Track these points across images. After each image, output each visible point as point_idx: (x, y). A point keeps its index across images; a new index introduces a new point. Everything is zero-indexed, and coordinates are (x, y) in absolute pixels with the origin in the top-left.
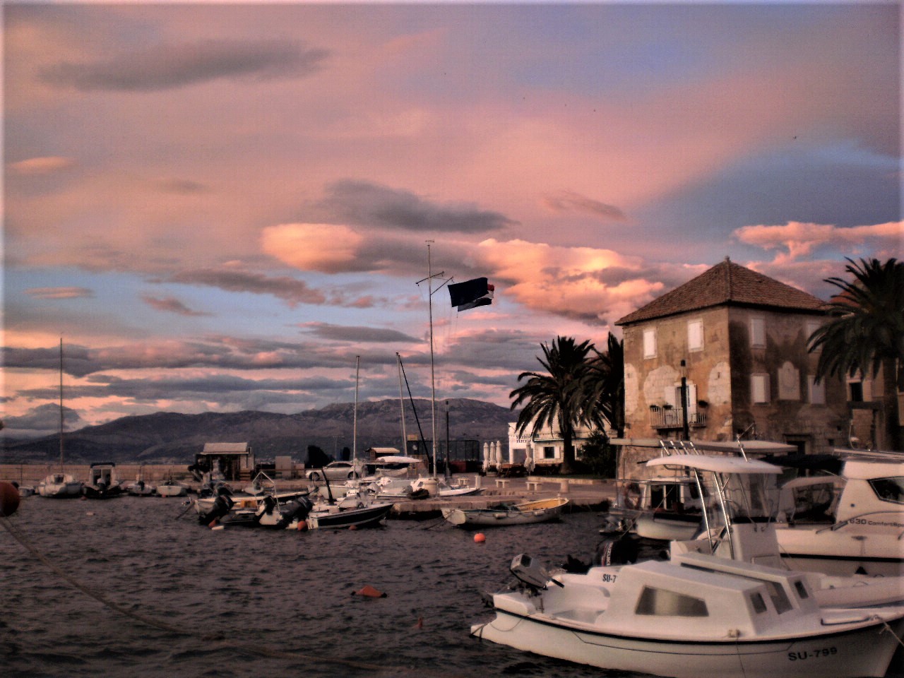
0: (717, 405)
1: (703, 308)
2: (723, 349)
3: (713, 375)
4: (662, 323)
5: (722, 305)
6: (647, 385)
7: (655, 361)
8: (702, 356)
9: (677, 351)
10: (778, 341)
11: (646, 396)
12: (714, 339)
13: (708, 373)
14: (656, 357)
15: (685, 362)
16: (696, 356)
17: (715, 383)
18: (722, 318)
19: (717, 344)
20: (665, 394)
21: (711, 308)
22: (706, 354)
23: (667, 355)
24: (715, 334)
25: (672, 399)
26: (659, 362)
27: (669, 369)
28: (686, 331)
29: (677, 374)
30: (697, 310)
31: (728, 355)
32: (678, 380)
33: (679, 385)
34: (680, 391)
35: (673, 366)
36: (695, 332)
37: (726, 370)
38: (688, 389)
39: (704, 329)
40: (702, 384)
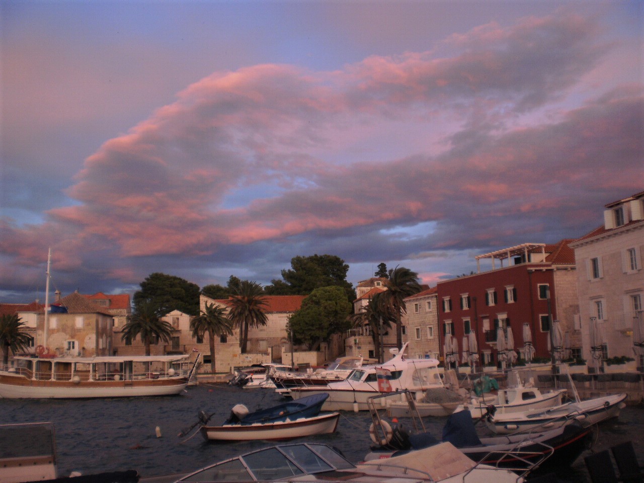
0: (89, 349)
1: (86, 313)
2: (93, 329)
3: (87, 338)
4: (61, 316)
5: (94, 313)
6: (51, 339)
7: (56, 331)
9: (69, 327)
10: (103, 327)
12: (89, 324)
13: (85, 337)
14: (56, 328)
15: (74, 333)
16: (79, 330)
17: (88, 341)
18: (93, 318)
19: (90, 327)
20: (63, 344)
21: (89, 313)
22: (84, 330)
23: (63, 329)
24: (89, 323)
25: (66, 346)
26: (58, 331)
27: (63, 334)
28: (74, 320)
29: (68, 337)
30: (82, 313)
31: (95, 331)
32: (68, 339)
33: (69, 340)
34: (69, 343)
35: (66, 333)
36: (79, 321)
37: (94, 337)
38: (73, 343)
39: (84, 320)
40: (82, 341)
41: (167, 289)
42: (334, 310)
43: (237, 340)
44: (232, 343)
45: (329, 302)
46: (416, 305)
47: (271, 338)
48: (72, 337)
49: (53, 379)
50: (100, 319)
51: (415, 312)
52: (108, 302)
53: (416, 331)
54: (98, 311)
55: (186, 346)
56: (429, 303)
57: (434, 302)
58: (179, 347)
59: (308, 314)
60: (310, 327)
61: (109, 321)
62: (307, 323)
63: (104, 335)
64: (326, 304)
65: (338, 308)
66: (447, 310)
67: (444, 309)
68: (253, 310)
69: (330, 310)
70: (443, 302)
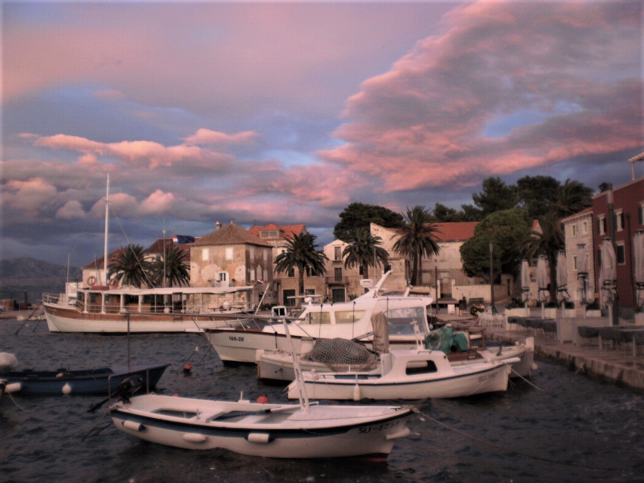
0: (239, 281)
1: (235, 244)
2: (242, 260)
3: (237, 269)
4: (212, 247)
5: (243, 244)
6: (203, 272)
7: (208, 263)
8: (232, 262)
9: (220, 259)
10: (257, 258)
11: (202, 276)
12: (238, 256)
13: (235, 268)
14: (209, 260)
15: (224, 264)
16: (230, 262)
17: (238, 273)
18: (243, 249)
19: (240, 258)
20: (214, 276)
21: (238, 244)
22: (234, 261)
23: (215, 260)
24: (239, 254)
25: (217, 277)
26: (210, 262)
27: (215, 266)
28: (225, 252)
29: (219, 268)
30: (231, 244)
31: (244, 263)
32: (220, 270)
33: (221, 272)
34: (221, 274)
35: (217, 265)
36: (229, 252)
37: (244, 268)
38: (225, 274)
39: (234, 252)
40: (232, 273)
41: (364, 219)
42: (508, 236)
43: (402, 271)
44: (397, 274)
45: (503, 227)
46: (574, 227)
47: (453, 270)
48: (224, 269)
49: (103, 313)
50: (252, 251)
51: (573, 236)
52: (278, 232)
53: (573, 259)
54: (246, 241)
55: (349, 278)
56: (585, 223)
57: (589, 221)
58: (342, 279)
59: (478, 241)
60: (482, 257)
61: (265, 252)
62: (476, 253)
63: (259, 266)
64: (499, 230)
65: (513, 235)
66: (602, 233)
67: (599, 232)
68: (420, 238)
69: (504, 236)
70: (598, 222)
